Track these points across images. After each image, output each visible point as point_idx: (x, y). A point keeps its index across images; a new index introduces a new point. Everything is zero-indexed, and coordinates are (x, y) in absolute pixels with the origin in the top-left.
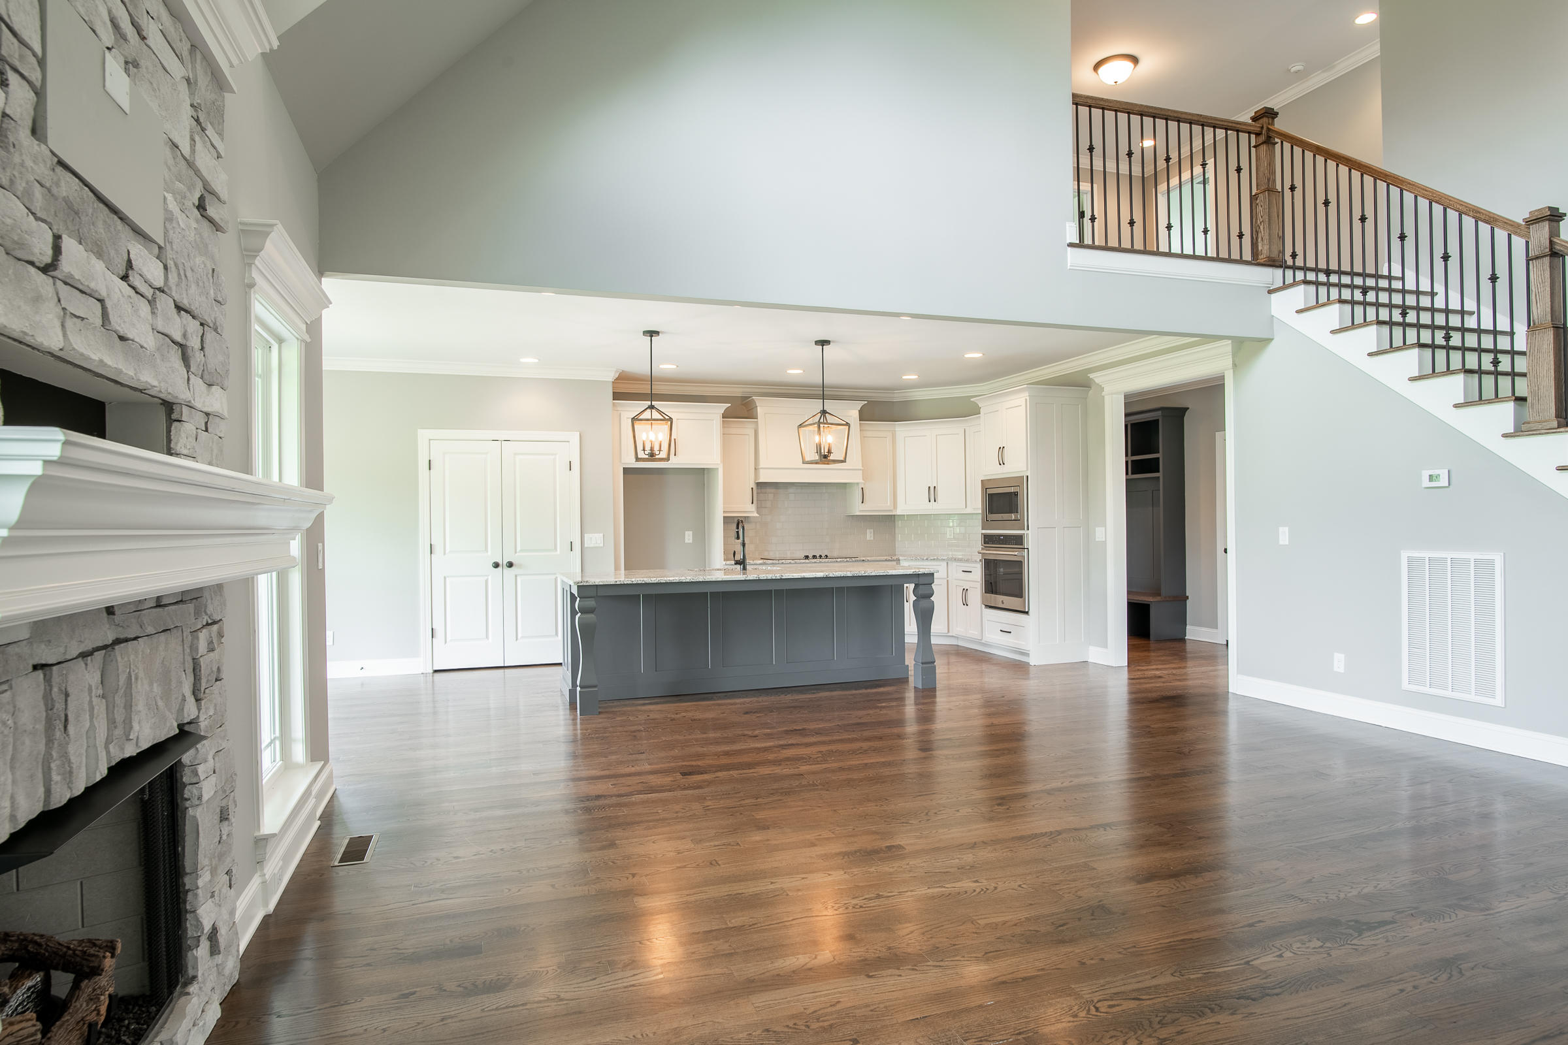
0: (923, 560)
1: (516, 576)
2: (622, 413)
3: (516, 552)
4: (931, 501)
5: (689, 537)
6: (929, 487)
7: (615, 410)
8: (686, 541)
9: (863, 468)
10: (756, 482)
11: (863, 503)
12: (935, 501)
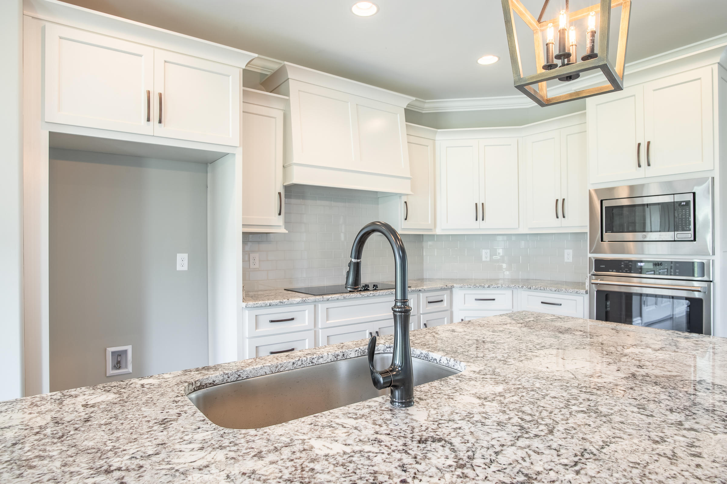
0: (484, 287)
2: (48, 25)
4: (478, 219)
5: (182, 261)
6: (476, 204)
7: (33, 17)
8: (179, 268)
9: (411, 177)
10: (285, 184)
11: (406, 219)
12: (483, 220)
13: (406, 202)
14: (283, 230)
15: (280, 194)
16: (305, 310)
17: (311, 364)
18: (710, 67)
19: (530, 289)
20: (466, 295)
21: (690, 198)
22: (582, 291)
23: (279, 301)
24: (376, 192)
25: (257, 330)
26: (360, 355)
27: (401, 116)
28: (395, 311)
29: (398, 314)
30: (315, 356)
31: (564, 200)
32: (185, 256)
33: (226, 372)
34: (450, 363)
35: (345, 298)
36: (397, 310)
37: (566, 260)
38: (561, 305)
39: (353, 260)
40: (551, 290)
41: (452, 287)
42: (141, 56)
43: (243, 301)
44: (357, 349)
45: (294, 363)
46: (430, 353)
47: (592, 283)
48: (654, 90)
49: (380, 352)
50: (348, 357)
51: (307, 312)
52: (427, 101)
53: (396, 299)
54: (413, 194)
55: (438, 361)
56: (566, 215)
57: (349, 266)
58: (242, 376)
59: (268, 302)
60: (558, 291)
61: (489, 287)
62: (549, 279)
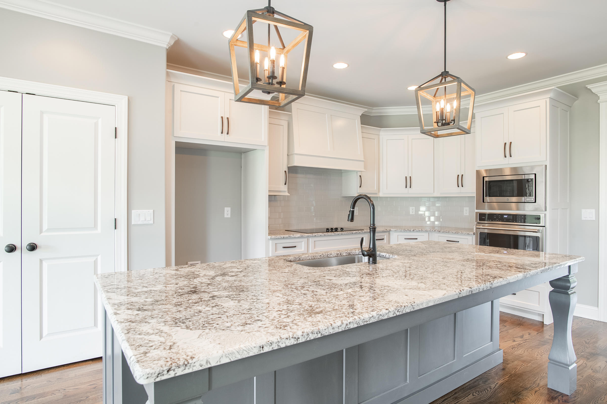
0: (410, 231)
1: (41, 261)
2: (176, 85)
3: (41, 232)
4: (407, 187)
5: (227, 212)
6: (406, 177)
7: (168, 81)
8: (226, 216)
9: (364, 160)
10: (288, 166)
11: (360, 187)
12: (410, 187)
13: (360, 176)
14: (287, 194)
15: (285, 171)
16: (302, 242)
17: (327, 257)
18: (545, 100)
19: (440, 232)
20: (398, 236)
21: (533, 176)
22: (471, 233)
23: (288, 235)
24: (341, 170)
25: (276, 252)
26: (348, 255)
27: (358, 121)
28: (370, 228)
29: (371, 229)
30: (329, 253)
31: (462, 175)
32: (229, 209)
33: (295, 257)
34: (390, 257)
35: (325, 235)
36: (371, 228)
37: (465, 214)
38: (459, 242)
39: (351, 209)
40: (453, 233)
41: (390, 230)
42: (218, 97)
43: (269, 235)
44: (347, 252)
45: (320, 256)
46: (381, 253)
47: (477, 228)
48: (514, 111)
49: (357, 254)
50: (342, 255)
51: (303, 242)
52: (374, 108)
53: (371, 224)
54: (365, 171)
55: (385, 256)
56: (464, 186)
57: (350, 212)
58: (301, 259)
59: (282, 236)
60: (457, 233)
61: (414, 230)
62: (454, 227)
